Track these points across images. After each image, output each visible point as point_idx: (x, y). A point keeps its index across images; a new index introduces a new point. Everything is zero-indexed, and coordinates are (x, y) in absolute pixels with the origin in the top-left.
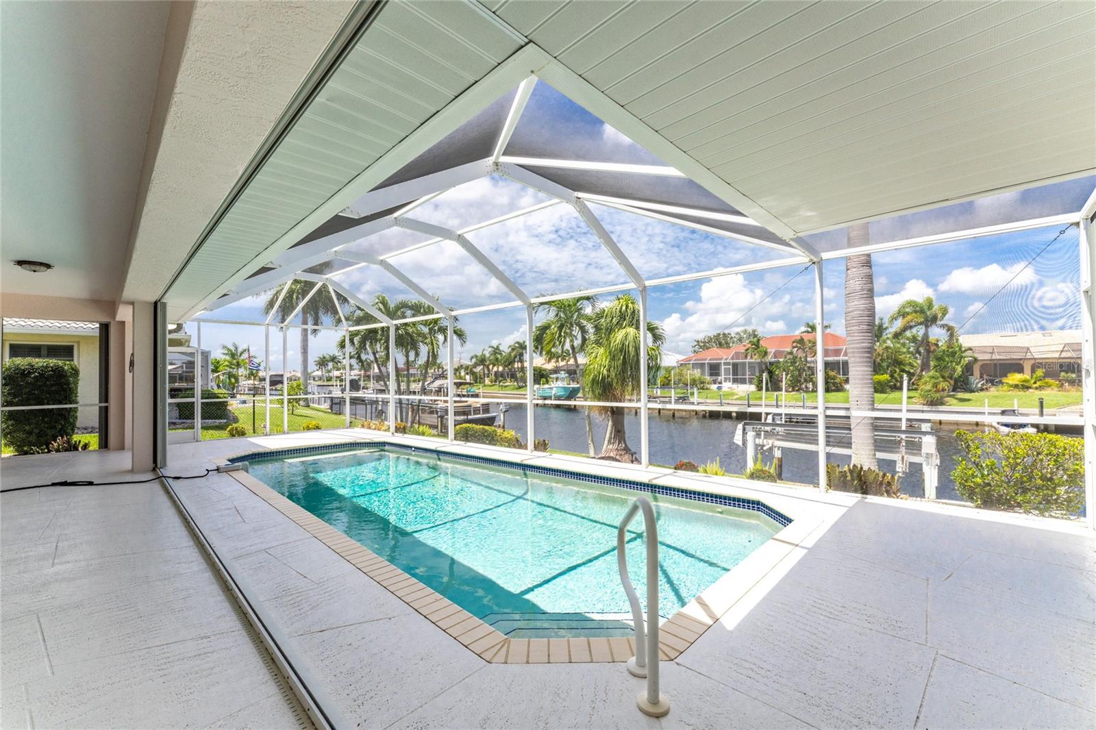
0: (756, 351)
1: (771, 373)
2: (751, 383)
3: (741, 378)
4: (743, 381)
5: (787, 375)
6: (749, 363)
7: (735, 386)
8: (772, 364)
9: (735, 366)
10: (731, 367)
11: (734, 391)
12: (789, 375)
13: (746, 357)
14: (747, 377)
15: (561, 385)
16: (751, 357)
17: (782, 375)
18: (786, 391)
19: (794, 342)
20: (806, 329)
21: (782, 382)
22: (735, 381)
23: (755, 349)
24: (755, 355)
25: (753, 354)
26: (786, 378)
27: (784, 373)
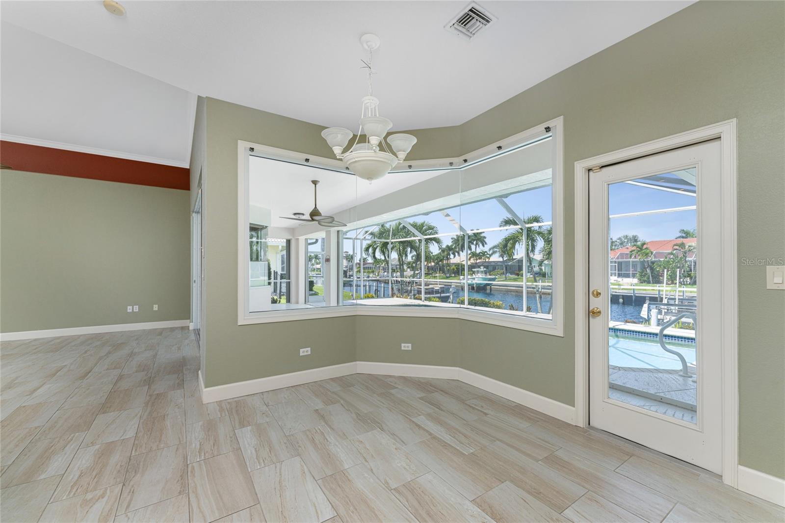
0: (640, 252)
1: (652, 269)
2: (634, 276)
3: (624, 273)
4: (627, 276)
5: (668, 271)
6: (633, 262)
7: (620, 279)
8: (653, 263)
9: (620, 264)
10: (617, 265)
11: (620, 283)
12: (670, 272)
13: (631, 257)
14: (631, 272)
15: (480, 276)
16: (635, 257)
17: (664, 271)
18: (667, 284)
19: (675, 245)
20: (680, 234)
21: (663, 276)
22: (619, 275)
23: (639, 251)
24: (639, 255)
25: (637, 255)
26: (667, 274)
27: (666, 270)
